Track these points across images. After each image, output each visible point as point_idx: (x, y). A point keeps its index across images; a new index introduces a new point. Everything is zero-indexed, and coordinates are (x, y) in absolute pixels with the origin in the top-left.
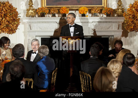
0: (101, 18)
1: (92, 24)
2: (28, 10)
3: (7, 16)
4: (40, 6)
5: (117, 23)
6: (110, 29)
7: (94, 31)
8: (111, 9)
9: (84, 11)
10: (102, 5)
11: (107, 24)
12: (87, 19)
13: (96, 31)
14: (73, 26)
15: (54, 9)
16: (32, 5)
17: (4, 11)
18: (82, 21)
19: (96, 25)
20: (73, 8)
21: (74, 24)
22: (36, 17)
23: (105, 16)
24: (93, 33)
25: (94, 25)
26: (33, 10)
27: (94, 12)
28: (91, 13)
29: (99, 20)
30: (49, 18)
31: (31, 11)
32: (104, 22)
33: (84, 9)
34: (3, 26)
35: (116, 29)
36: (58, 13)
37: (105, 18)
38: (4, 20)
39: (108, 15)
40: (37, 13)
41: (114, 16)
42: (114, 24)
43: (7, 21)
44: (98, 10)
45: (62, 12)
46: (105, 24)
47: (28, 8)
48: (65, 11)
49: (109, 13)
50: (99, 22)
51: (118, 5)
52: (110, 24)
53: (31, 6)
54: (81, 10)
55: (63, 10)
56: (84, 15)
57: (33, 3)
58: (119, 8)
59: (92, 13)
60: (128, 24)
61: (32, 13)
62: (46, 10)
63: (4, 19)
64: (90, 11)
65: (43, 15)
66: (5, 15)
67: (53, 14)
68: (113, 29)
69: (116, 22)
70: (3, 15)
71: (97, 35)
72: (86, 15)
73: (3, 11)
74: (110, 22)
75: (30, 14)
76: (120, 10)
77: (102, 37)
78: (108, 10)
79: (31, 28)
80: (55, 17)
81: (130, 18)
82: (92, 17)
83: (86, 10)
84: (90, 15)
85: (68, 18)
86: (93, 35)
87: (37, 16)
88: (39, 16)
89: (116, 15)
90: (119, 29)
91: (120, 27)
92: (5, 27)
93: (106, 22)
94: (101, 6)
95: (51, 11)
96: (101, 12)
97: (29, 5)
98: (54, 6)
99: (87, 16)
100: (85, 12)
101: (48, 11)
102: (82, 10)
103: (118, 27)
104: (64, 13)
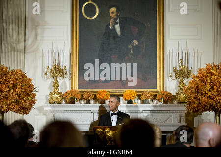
0: (155, 106)
2: (52, 94)
3: (17, 88)
4: (69, 89)
6: (168, 122)
8: (170, 93)
9: (131, 96)
10: (157, 89)
11: (163, 114)
14: (117, 114)
15: (88, 93)
16: (57, 87)
17: (13, 80)
19: (148, 116)
21: (117, 112)
22: (62, 103)
23: (160, 103)
25: (145, 116)
26: (59, 93)
27: (144, 97)
28: (140, 99)
29: (152, 109)
30: (81, 105)
31: (55, 95)
32: (159, 112)
33: (130, 93)
34: (10, 101)
35: (177, 122)
36: (94, 99)
37: (160, 105)
38: (12, 93)
40: (64, 98)
41: (172, 103)
42: (173, 115)
43: (17, 94)
44: (151, 95)
45: (100, 96)
46: (161, 114)
47: (52, 91)
48: (103, 95)
49: (166, 98)
50: (152, 112)
51: (179, 88)
52: (168, 115)
53: (56, 89)
54: (126, 94)
55: (101, 94)
56: (130, 102)
57: (60, 84)
58: (181, 92)
59: (142, 99)
60: (190, 100)
61: (57, 98)
62: (77, 94)
63: (12, 91)
64: (139, 97)
65: (72, 101)
66: (14, 86)
67: (87, 100)
68: (172, 122)
69: (176, 112)
70: (11, 86)
72: (133, 102)
73: (11, 80)
74: (167, 112)
75: (54, 99)
76: (182, 95)
78: (165, 94)
80: (89, 103)
81: (192, 92)
83: (133, 95)
84: (139, 101)
85: (111, 102)
87: (64, 102)
88: (66, 102)
89: (176, 102)
90: (180, 122)
91: (182, 119)
92: (13, 102)
93: (162, 112)
94: (155, 90)
95: (85, 96)
96: (155, 97)
97: (54, 86)
98: (89, 90)
99: (135, 102)
101: (79, 96)
102: (128, 94)
103: (179, 118)
104: (102, 97)
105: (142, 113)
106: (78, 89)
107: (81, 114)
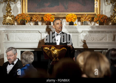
0: (92, 27)
1: (81, 34)
2: (5, 17)
4: (20, 13)
5: (111, 33)
6: (103, 41)
7: (83, 42)
8: (105, 16)
9: (72, 18)
10: (94, 12)
11: (99, 34)
12: (76, 28)
13: (86, 42)
15: (36, 16)
16: (10, 10)
18: (69, 30)
19: (86, 35)
20: (60, 16)
22: (14, 25)
23: (97, 25)
24: (82, 45)
25: (84, 36)
26: (11, 16)
27: (83, 19)
28: (80, 21)
30: (30, 26)
31: (8, 18)
32: (96, 32)
33: (72, 16)
35: (111, 41)
36: (41, 21)
39: (101, 24)
40: (16, 20)
41: (108, 24)
42: (108, 35)
44: (89, 18)
45: (46, 19)
46: (97, 34)
47: (6, 14)
48: (49, 18)
49: (103, 21)
50: (90, 32)
51: (114, 12)
52: (104, 34)
53: (9, 12)
54: (68, 17)
55: (47, 17)
56: (71, 24)
57: (12, 8)
59: (82, 21)
61: (10, 20)
62: (27, 17)
64: (79, 19)
65: (23, 23)
67: (35, 21)
68: (107, 41)
71: (89, 48)
72: (74, 23)
75: (7, 21)
77: (95, 51)
78: (101, 17)
79: (9, 38)
80: (38, 25)
82: (82, 25)
83: (74, 18)
84: (79, 23)
86: (82, 48)
87: (16, 24)
88: (18, 24)
89: (110, 24)
90: (114, 40)
91: (115, 38)
93: (99, 32)
95: (33, 18)
96: (92, 20)
97: (7, 10)
99: (76, 24)
100: (74, 20)
101: (29, 18)
102: (70, 17)
103: (113, 37)
104: (48, 20)
105: (82, 33)
106: (28, 12)
107: (30, 34)
